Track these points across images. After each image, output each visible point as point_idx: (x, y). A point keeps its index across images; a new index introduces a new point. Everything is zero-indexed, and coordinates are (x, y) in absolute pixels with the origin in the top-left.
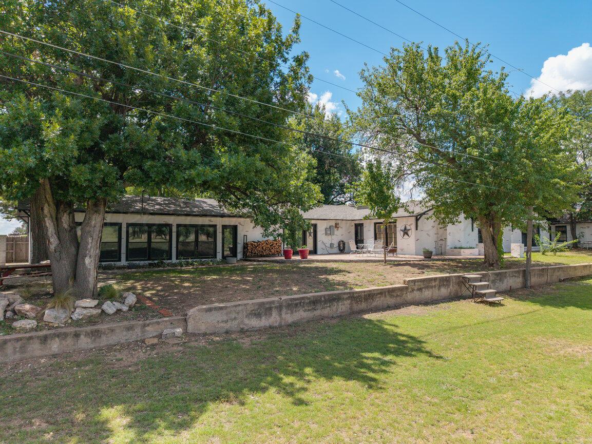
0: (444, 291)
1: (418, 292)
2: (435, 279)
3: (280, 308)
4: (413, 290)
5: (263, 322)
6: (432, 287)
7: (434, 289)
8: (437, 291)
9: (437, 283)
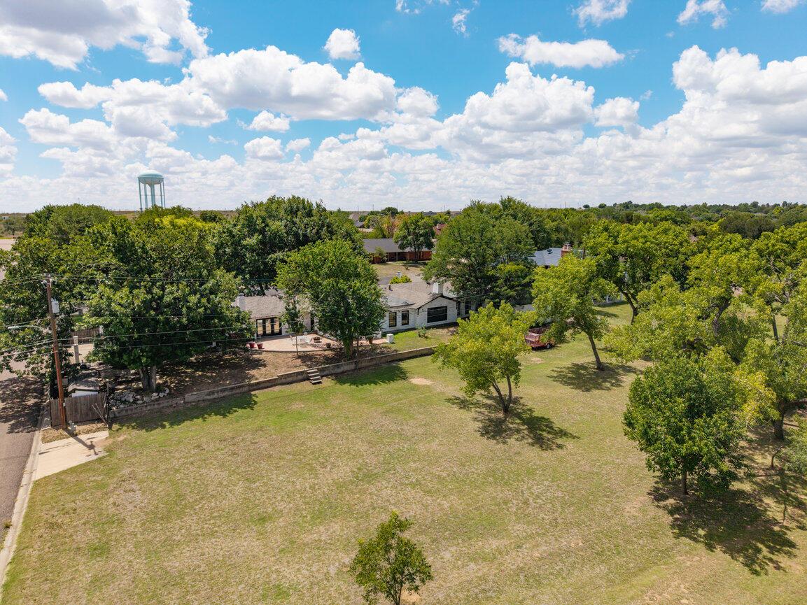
0: (300, 377)
1: (284, 379)
3: (218, 392)
4: (281, 379)
5: (212, 397)
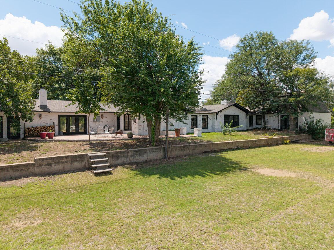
0: (77, 165)
1: (47, 166)
2: (67, 157)
4: (41, 165)
6: (63, 162)
7: (65, 163)
8: (69, 165)
9: (69, 159)
